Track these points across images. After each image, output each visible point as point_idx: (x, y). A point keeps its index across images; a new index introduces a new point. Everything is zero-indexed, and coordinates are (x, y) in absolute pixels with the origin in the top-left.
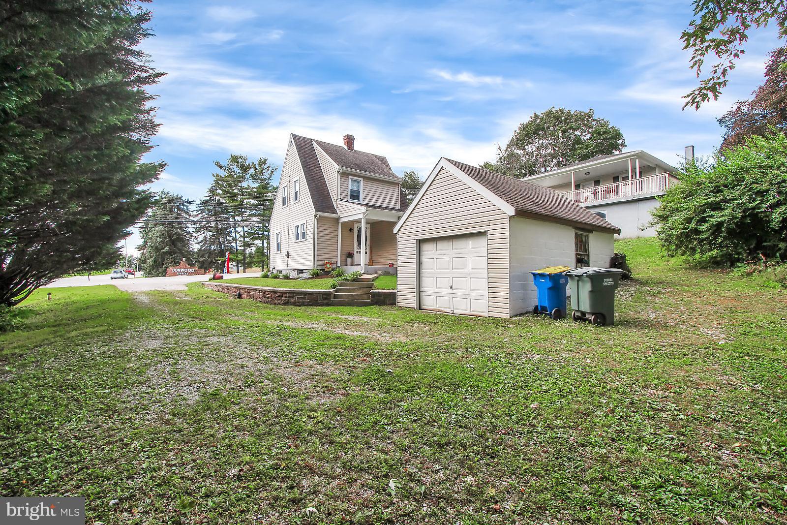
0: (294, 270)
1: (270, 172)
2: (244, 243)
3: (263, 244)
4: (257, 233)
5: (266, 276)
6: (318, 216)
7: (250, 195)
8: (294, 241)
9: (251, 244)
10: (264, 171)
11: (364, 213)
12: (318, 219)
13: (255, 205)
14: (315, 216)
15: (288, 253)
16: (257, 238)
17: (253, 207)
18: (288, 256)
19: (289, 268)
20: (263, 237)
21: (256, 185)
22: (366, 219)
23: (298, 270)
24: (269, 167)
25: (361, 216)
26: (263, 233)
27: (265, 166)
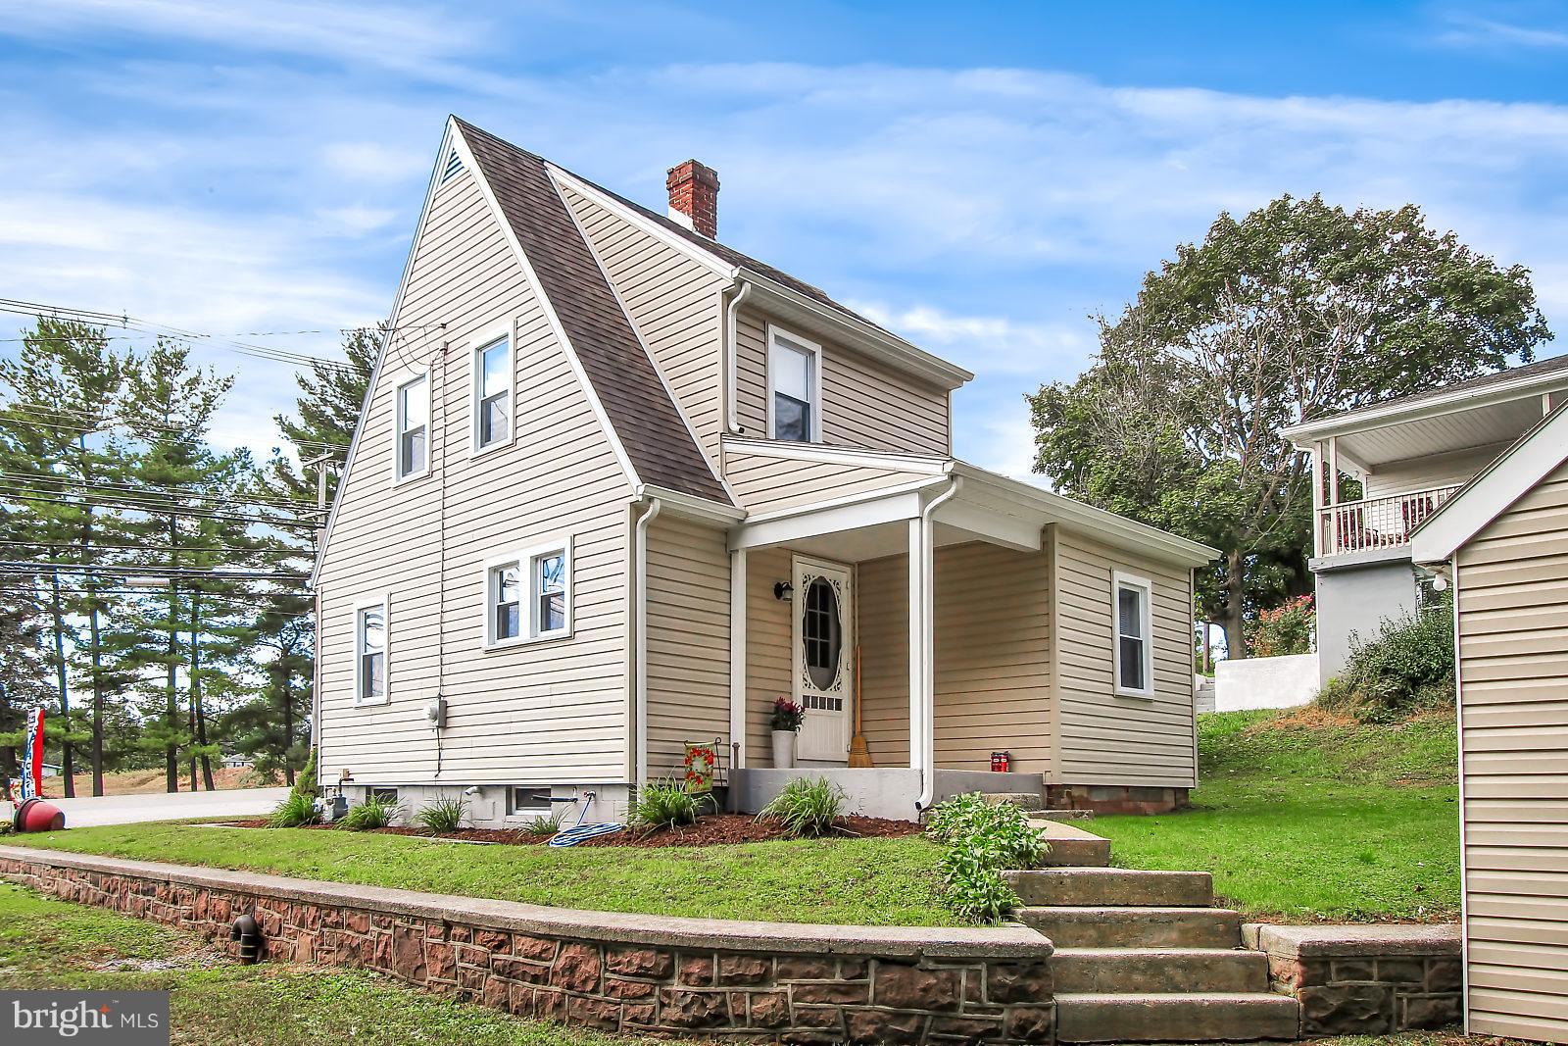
0: (483, 790)
1: (198, 400)
2: (97, 673)
3: (172, 679)
4: (148, 639)
5: (303, 818)
6: (655, 507)
7: (118, 492)
8: (485, 644)
9: (125, 679)
10: (177, 395)
11: (926, 494)
12: (649, 526)
13: (142, 529)
14: (637, 509)
15: (444, 706)
16: (152, 658)
17: (131, 536)
18: (442, 718)
19: (446, 777)
20: (172, 651)
21: (143, 448)
22: (937, 526)
23: (509, 788)
24: (193, 382)
25: (910, 508)
26: (173, 636)
27: (182, 378)
